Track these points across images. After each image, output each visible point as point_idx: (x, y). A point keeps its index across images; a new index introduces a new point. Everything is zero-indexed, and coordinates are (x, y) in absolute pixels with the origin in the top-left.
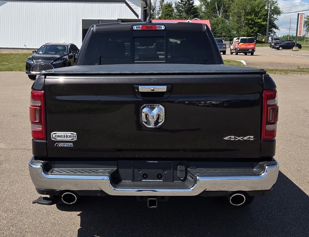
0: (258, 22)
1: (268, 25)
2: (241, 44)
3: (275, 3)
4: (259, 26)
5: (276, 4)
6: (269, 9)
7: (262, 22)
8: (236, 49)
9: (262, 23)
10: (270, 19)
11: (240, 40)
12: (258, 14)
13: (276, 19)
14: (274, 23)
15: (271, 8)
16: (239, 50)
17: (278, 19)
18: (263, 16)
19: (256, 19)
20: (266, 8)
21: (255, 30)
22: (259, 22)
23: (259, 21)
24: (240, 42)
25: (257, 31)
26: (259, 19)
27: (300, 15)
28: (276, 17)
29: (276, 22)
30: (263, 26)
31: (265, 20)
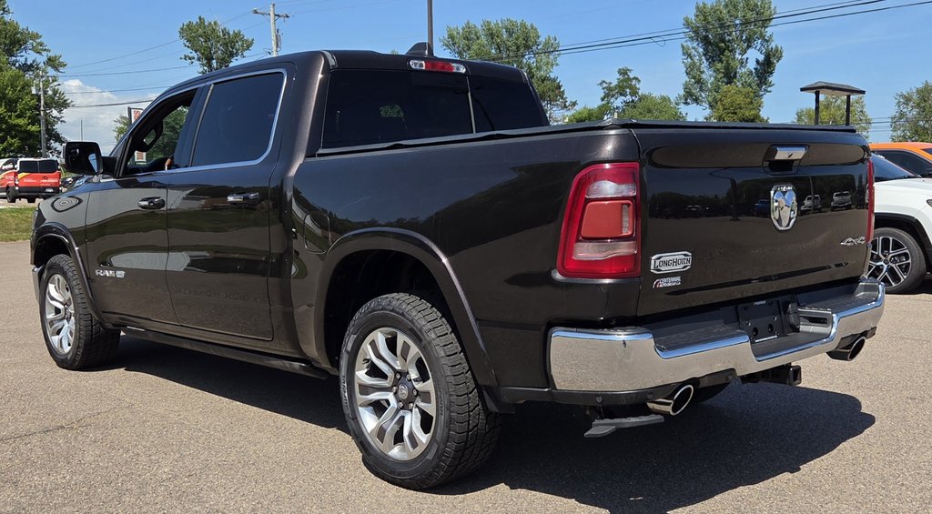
0: (18, 125)
1: (42, 132)
2: (24, 174)
3: (53, 81)
4: (21, 136)
5: (55, 83)
6: (41, 93)
7: (28, 125)
8: (8, 187)
9: (29, 127)
10: (47, 120)
11: (18, 166)
12: (16, 106)
13: (58, 119)
14: (53, 130)
15: (45, 93)
16: (19, 191)
17: (63, 119)
18: (28, 110)
19: (10, 117)
20: (34, 92)
21: (11, 145)
22: (21, 126)
23: (21, 122)
24: (18, 169)
25: (19, 147)
26: (19, 117)
27: (132, 111)
28: (59, 116)
29: (58, 127)
30: (30, 134)
31: (35, 120)
